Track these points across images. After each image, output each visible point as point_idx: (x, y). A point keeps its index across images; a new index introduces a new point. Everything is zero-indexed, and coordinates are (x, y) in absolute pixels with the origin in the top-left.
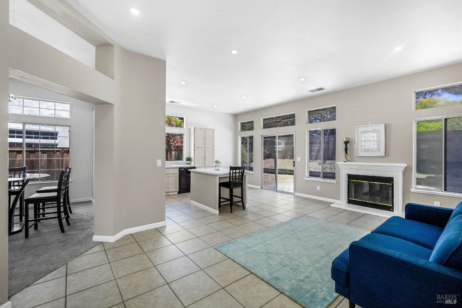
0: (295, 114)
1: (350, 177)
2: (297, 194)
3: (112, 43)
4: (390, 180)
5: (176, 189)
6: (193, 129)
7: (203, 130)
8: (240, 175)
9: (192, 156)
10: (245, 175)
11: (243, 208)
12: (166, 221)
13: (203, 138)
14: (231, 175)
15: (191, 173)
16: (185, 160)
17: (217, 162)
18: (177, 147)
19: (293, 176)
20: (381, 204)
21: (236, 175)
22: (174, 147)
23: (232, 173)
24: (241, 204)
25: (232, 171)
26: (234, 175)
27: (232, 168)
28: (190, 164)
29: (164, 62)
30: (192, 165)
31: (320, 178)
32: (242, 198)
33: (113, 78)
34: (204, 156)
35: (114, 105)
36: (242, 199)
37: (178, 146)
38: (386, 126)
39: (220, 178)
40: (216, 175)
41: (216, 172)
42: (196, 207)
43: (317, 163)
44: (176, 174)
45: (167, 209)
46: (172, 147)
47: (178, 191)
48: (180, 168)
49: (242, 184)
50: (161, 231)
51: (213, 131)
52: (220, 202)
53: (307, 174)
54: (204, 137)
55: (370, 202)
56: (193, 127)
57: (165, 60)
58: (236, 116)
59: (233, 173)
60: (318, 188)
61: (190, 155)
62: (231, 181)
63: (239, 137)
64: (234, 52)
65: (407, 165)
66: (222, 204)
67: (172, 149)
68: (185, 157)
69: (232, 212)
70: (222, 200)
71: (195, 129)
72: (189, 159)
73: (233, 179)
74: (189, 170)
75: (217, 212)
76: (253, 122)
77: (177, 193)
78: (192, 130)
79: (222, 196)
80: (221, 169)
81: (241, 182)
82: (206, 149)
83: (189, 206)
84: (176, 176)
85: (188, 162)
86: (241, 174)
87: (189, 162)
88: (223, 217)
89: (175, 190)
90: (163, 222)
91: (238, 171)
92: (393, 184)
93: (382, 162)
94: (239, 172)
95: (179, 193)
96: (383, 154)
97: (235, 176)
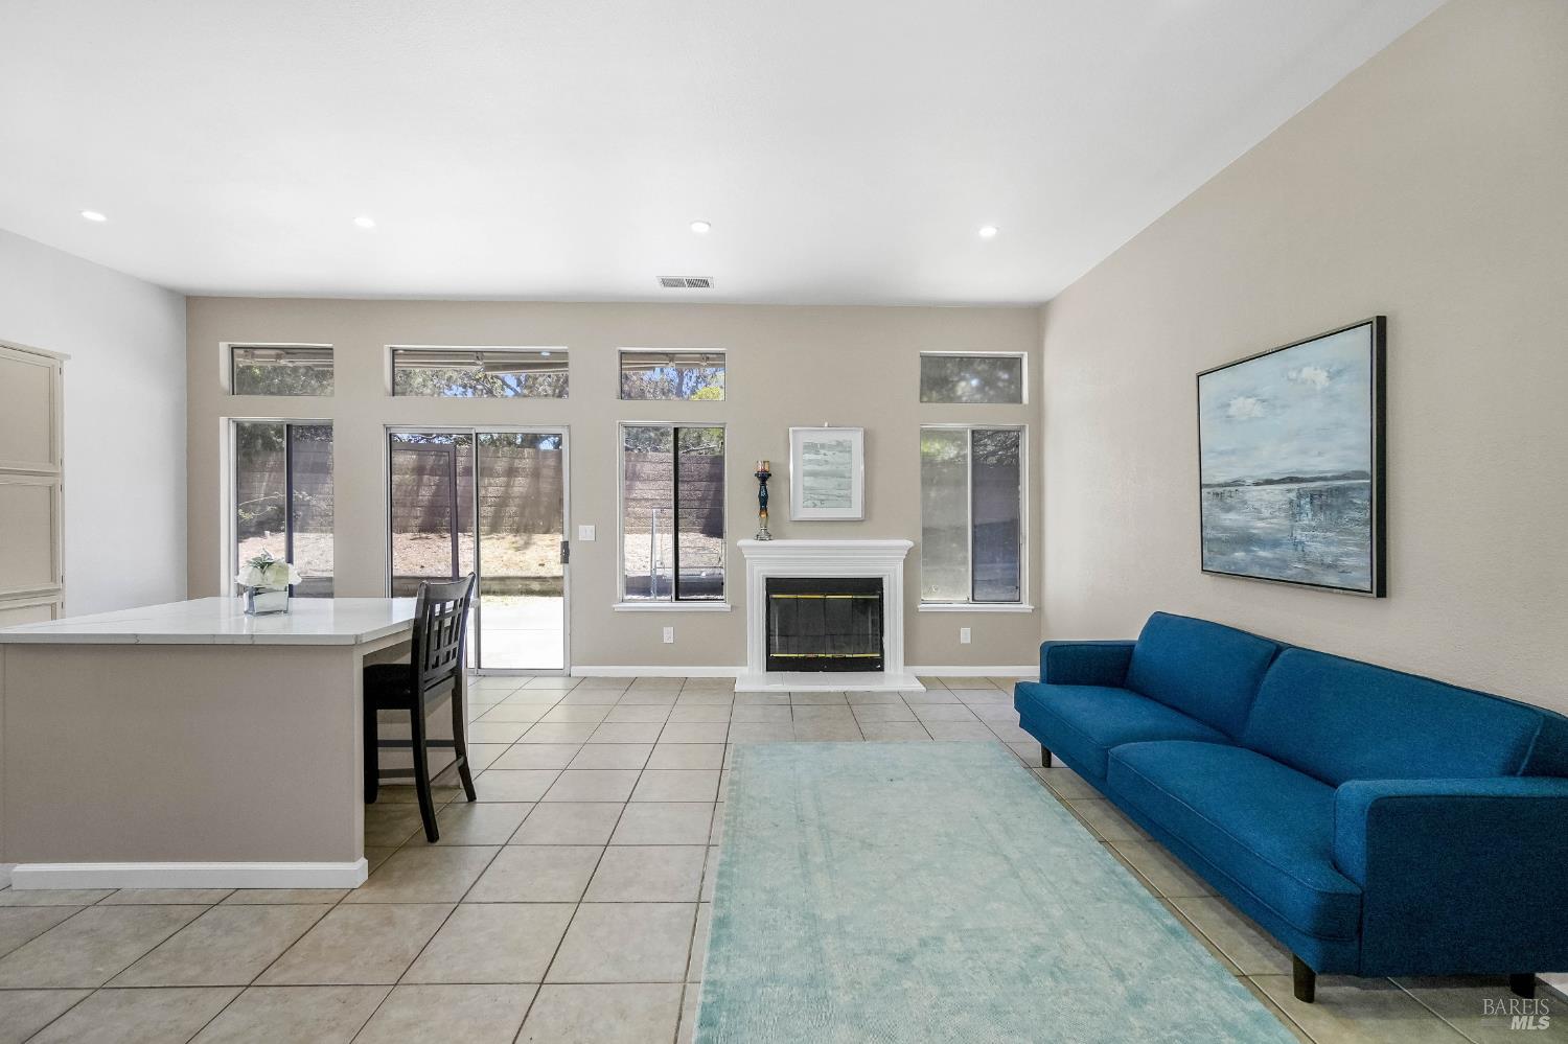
0: (570, 355)
1: (774, 585)
2: (577, 671)
4: (875, 585)
19: (562, 598)
20: (855, 656)
31: (669, 597)
32: (456, 743)
36: (460, 748)
38: (866, 434)
43: (507, 546)
53: (620, 587)
55: (828, 656)
58: (192, 305)
60: (668, 635)
63: (223, 421)
65: (914, 542)
75: (358, 870)
76: (327, 351)
92: (882, 595)
93: (857, 538)
96: (856, 512)
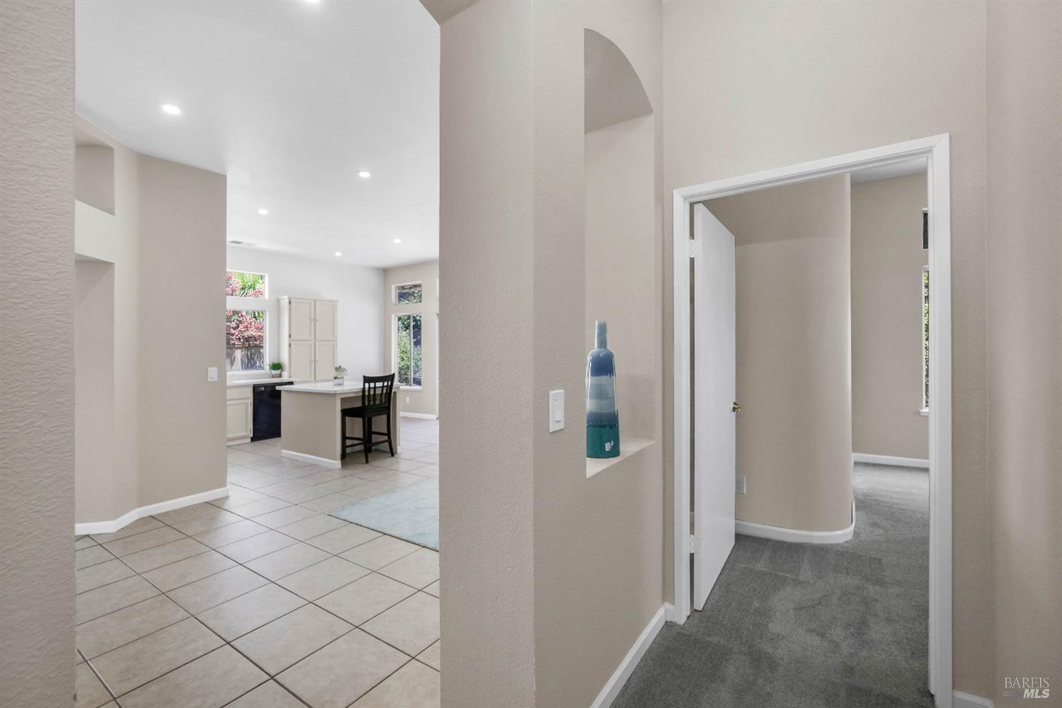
3: (111, 145)
5: (246, 431)
6: (287, 301)
7: (311, 304)
8: (385, 391)
9: (285, 360)
10: (395, 393)
11: (390, 455)
12: (228, 486)
13: (310, 320)
14: (367, 393)
15: (283, 395)
16: (268, 367)
17: (338, 369)
18: (248, 339)
21: (375, 391)
22: (239, 339)
23: (367, 389)
24: (386, 446)
25: (367, 385)
26: (372, 392)
27: (367, 380)
28: (280, 376)
29: (225, 177)
30: (285, 378)
32: (388, 434)
33: (111, 211)
34: (313, 358)
35: (116, 264)
36: (389, 438)
37: (249, 337)
39: (343, 400)
40: (334, 395)
41: (338, 389)
42: (293, 460)
44: (248, 398)
45: (229, 471)
46: (233, 340)
47: (252, 435)
48: (255, 387)
49: (388, 408)
50: (218, 504)
51: (333, 305)
52: (344, 447)
54: (313, 317)
56: (286, 297)
57: (225, 174)
58: (385, 273)
59: (369, 388)
61: (279, 358)
62: (366, 404)
63: (393, 316)
64: (365, 175)
66: (348, 450)
67: (234, 344)
68: (268, 363)
69: (367, 462)
70: (349, 442)
71: (292, 300)
72: (277, 366)
73: (369, 401)
74: (278, 388)
75: (337, 463)
76: (419, 286)
77: (250, 440)
78: (285, 300)
79: (348, 435)
80: (345, 383)
81: (387, 405)
82: (317, 343)
83: (278, 461)
84: (246, 404)
85: (274, 372)
86: (387, 390)
87: (278, 372)
88: (348, 472)
89: (245, 434)
90: (223, 489)
91: (379, 384)
94: (383, 387)
95: (253, 439)
97: (375, 395)
